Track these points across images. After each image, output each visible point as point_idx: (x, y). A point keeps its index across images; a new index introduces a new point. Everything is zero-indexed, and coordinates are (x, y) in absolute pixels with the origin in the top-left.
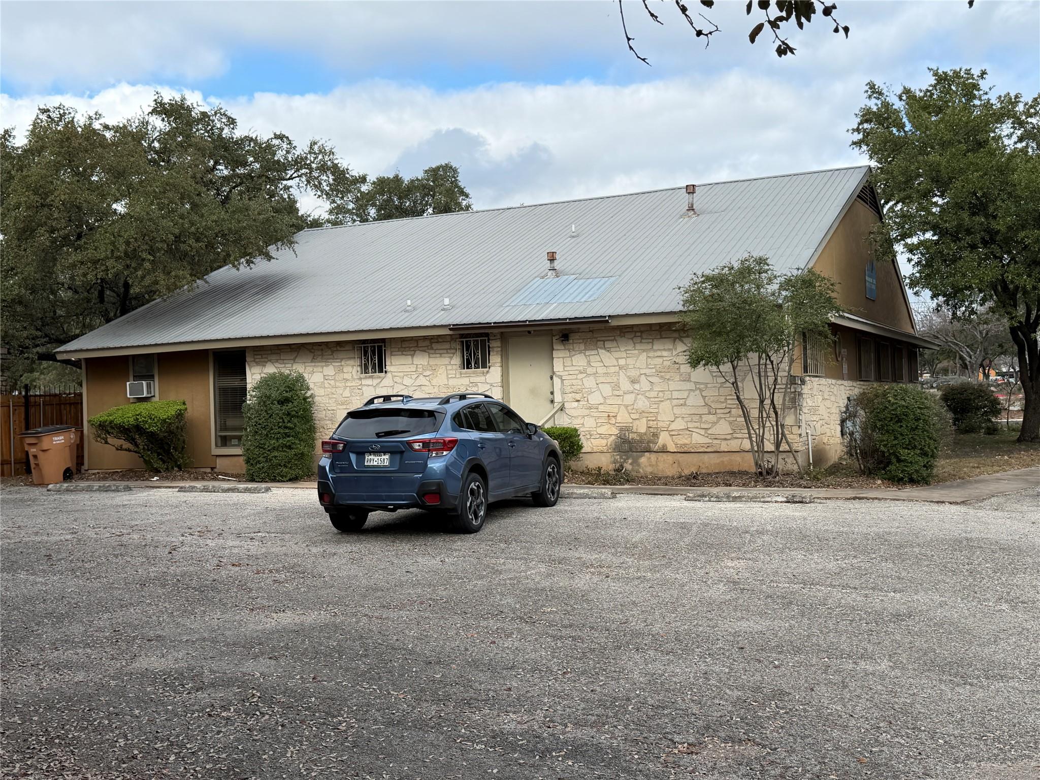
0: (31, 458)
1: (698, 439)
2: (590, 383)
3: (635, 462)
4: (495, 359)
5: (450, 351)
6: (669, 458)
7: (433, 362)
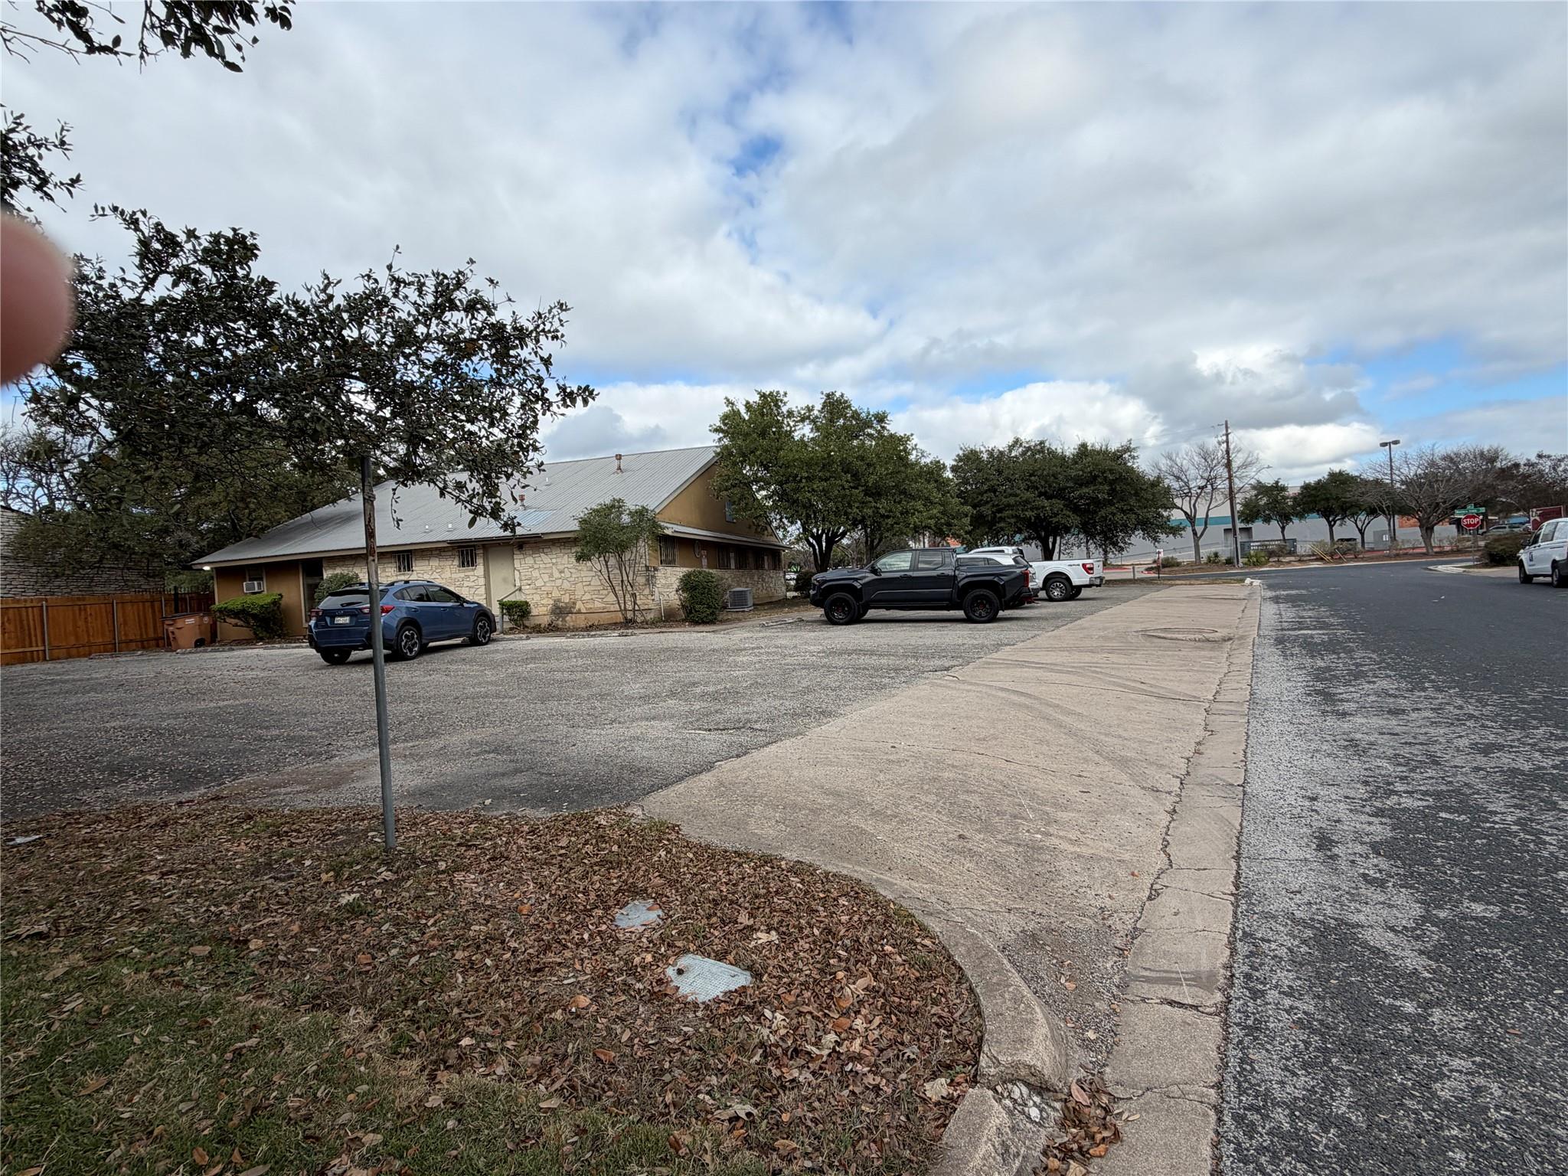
0: (170, 634)
1: (598, 605)
2: (536, 574)
3: (564, 620)
4: (480, 561)
5: (452, 557)
6: (583, 616)
7: (442, 564)
